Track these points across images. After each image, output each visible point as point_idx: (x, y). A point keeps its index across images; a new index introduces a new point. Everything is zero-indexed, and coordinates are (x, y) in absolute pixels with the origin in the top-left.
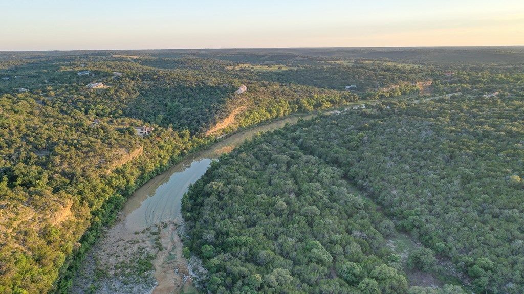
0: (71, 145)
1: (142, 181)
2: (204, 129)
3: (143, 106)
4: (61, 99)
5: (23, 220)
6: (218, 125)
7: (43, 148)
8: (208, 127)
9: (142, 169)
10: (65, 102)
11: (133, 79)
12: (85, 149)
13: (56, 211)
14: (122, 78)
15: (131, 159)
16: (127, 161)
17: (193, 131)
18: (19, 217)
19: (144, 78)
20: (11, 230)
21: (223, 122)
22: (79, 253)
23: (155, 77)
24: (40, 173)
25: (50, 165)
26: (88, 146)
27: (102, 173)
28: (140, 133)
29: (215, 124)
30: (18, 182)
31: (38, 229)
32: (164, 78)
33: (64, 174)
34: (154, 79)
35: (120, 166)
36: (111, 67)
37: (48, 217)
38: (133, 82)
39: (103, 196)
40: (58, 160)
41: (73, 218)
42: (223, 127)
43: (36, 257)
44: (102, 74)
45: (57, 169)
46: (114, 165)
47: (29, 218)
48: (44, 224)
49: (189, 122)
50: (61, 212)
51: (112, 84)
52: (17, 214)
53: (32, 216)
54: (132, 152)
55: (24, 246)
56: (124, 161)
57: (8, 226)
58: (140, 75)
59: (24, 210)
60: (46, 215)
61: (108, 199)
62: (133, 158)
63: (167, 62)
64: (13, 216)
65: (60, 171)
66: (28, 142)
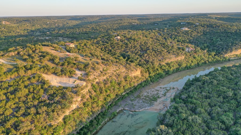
0: (154, 50)
1: (178, 70)
2: (223, 53)
3: (200, 39)
4: (167, 33)
5: (121, 71)
6: (233, 52)
7: (145, 50)
8: (227, 52)
9: (180, 65)
10: (169, 35)
11: (203, 27)
12: (158, 53)
13: (132, 71)
14: (198, 26)
15: (176, 60)
16: (174, 60)
17: (218, 53)
18: (120, 70)
19: (209, 26)
20: (115, 73)
21: (237, 51)
22: (136, 88)
23: (214, 26)
24: (138, 58)
25: (142, 56)
26: (160, 52)
27: (160, 63)
28: (188, 50)
29: (231, 51)
30: (129, 60)
31: (124, 75)
32: (219, 27)
33: (145, 60)
34: (213, 27)
35: (170, 62)
36: (200, 21)
37: (129, 72)
38: (202, 28)
39: (156, 72)
40: (146, 55)
41: (140, 76)
42: (237, 54)
43: (118, 83)
44: (190, 24)
45: (144, 58)
46: (167, 61)
47: (123, 71)
48: (127, 74)
49: (218, 49)
50: (134, 72)
51: (192, 29)
52: (119, 69)
53: (124, 71)
54: (178, 57)
55: (117, 79)
56: (172, 60)
57: (115, 71)
58: (207, 25)
59: (122, 68)
60: (129, 71)
61: (158, 73)
62: (177, 60)
63: (232, 19)
64: (118, 69)
65: (145, 59)
66: (141, 48)
